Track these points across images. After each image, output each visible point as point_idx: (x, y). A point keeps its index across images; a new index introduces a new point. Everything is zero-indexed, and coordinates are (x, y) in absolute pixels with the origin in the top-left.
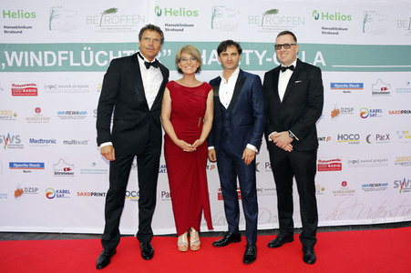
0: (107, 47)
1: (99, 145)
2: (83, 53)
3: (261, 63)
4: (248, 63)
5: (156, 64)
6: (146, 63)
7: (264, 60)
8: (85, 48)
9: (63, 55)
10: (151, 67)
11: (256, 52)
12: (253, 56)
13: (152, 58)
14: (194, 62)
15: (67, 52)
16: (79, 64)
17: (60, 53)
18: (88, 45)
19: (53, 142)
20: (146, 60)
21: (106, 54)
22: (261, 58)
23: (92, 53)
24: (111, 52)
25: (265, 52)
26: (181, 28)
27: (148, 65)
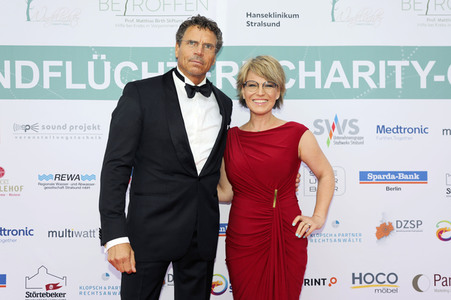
0: (137, 54)
1: (103, 244)
2: (91, 65)
3: (423, 85)
4: (399, 85)
5: (208, 89)
6: (188, 87)
7: (430, 78)
8: (95, 57)
9: (52, 69)
10: (198, 95)
11: (416, 64)
12: (409, 72)
13: (201, 76)
14: (270, 91)
15: (60, 63)
16: (83, 86)
17: (47, 64)
18: (100, 50)
19: (27, 233)
20: (188, 81)
21: (134, 67)
22: (423, 74)
23: (107, 65)
24: (145, 65)
25: (431, 64)
26: (276, 20)
27: (191, 91)
